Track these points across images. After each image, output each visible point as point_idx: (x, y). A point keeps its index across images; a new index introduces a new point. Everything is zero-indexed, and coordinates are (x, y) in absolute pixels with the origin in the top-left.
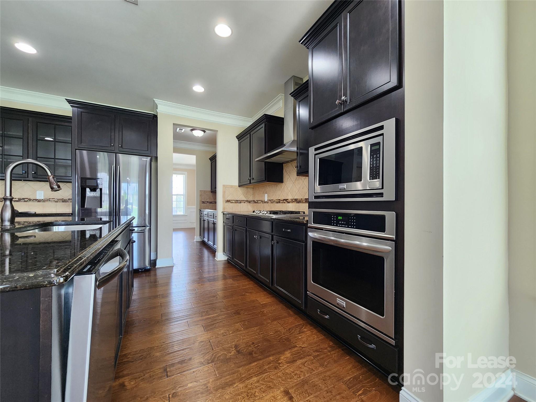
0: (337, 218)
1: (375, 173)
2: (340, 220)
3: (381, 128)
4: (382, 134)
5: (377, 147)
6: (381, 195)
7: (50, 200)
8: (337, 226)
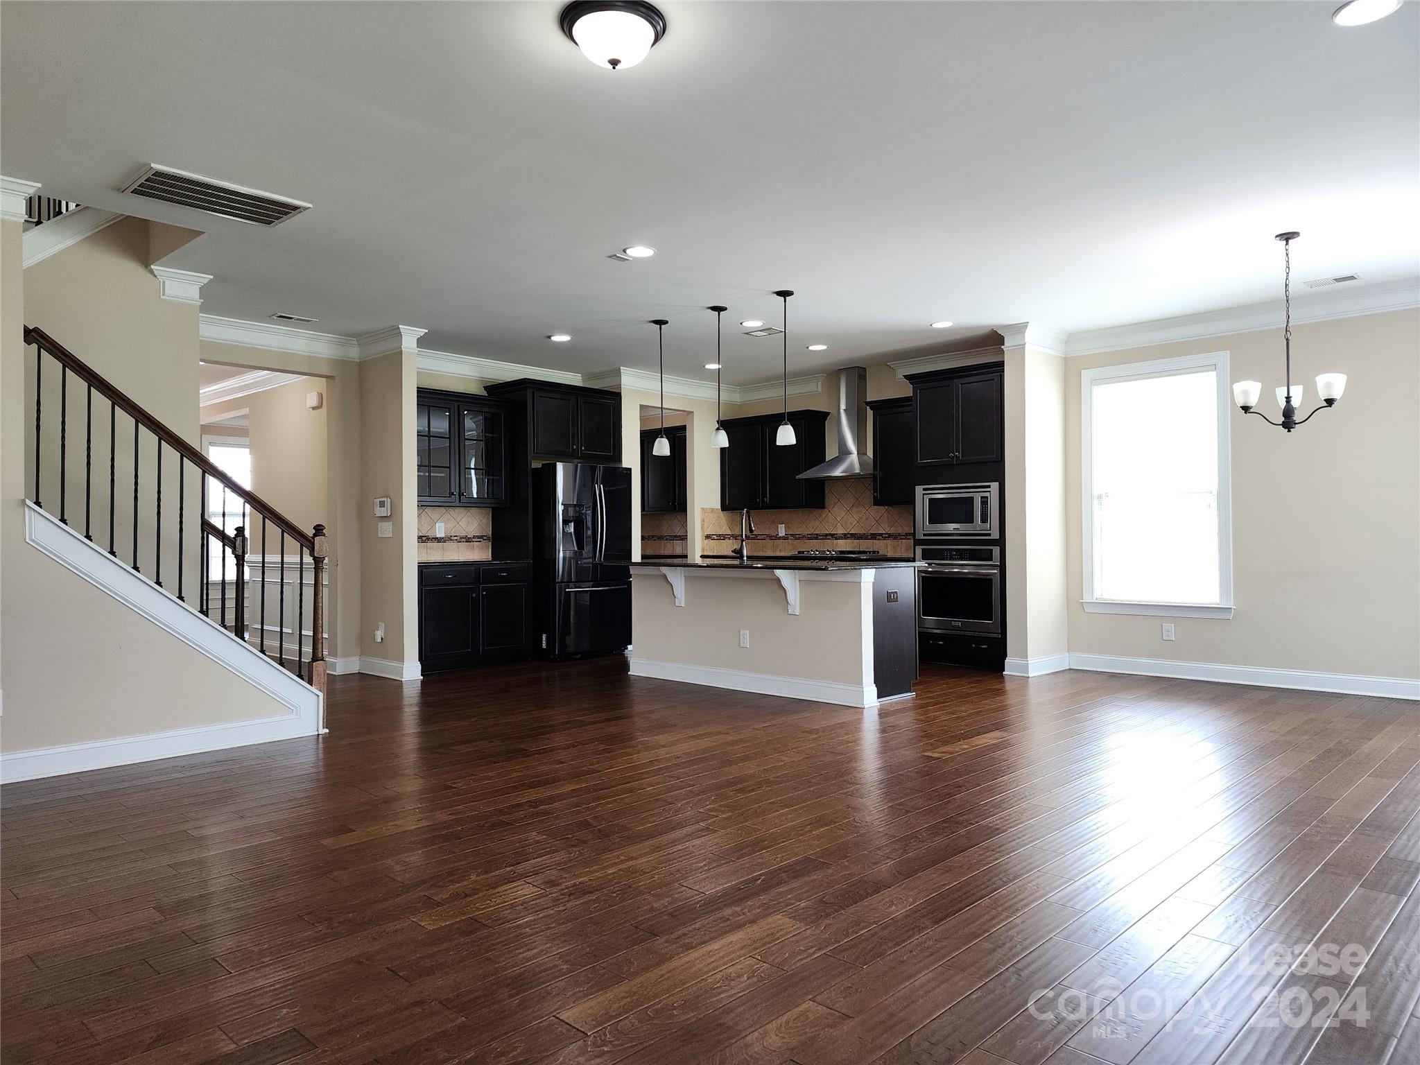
0: (950, 553)
1: (984, 520)
2: (954, 555)
3: (989, 487)
4: (990, 492)
5: (986, 500)
6: (989, 535)
7: (452, 538)
8: (950, 560)
